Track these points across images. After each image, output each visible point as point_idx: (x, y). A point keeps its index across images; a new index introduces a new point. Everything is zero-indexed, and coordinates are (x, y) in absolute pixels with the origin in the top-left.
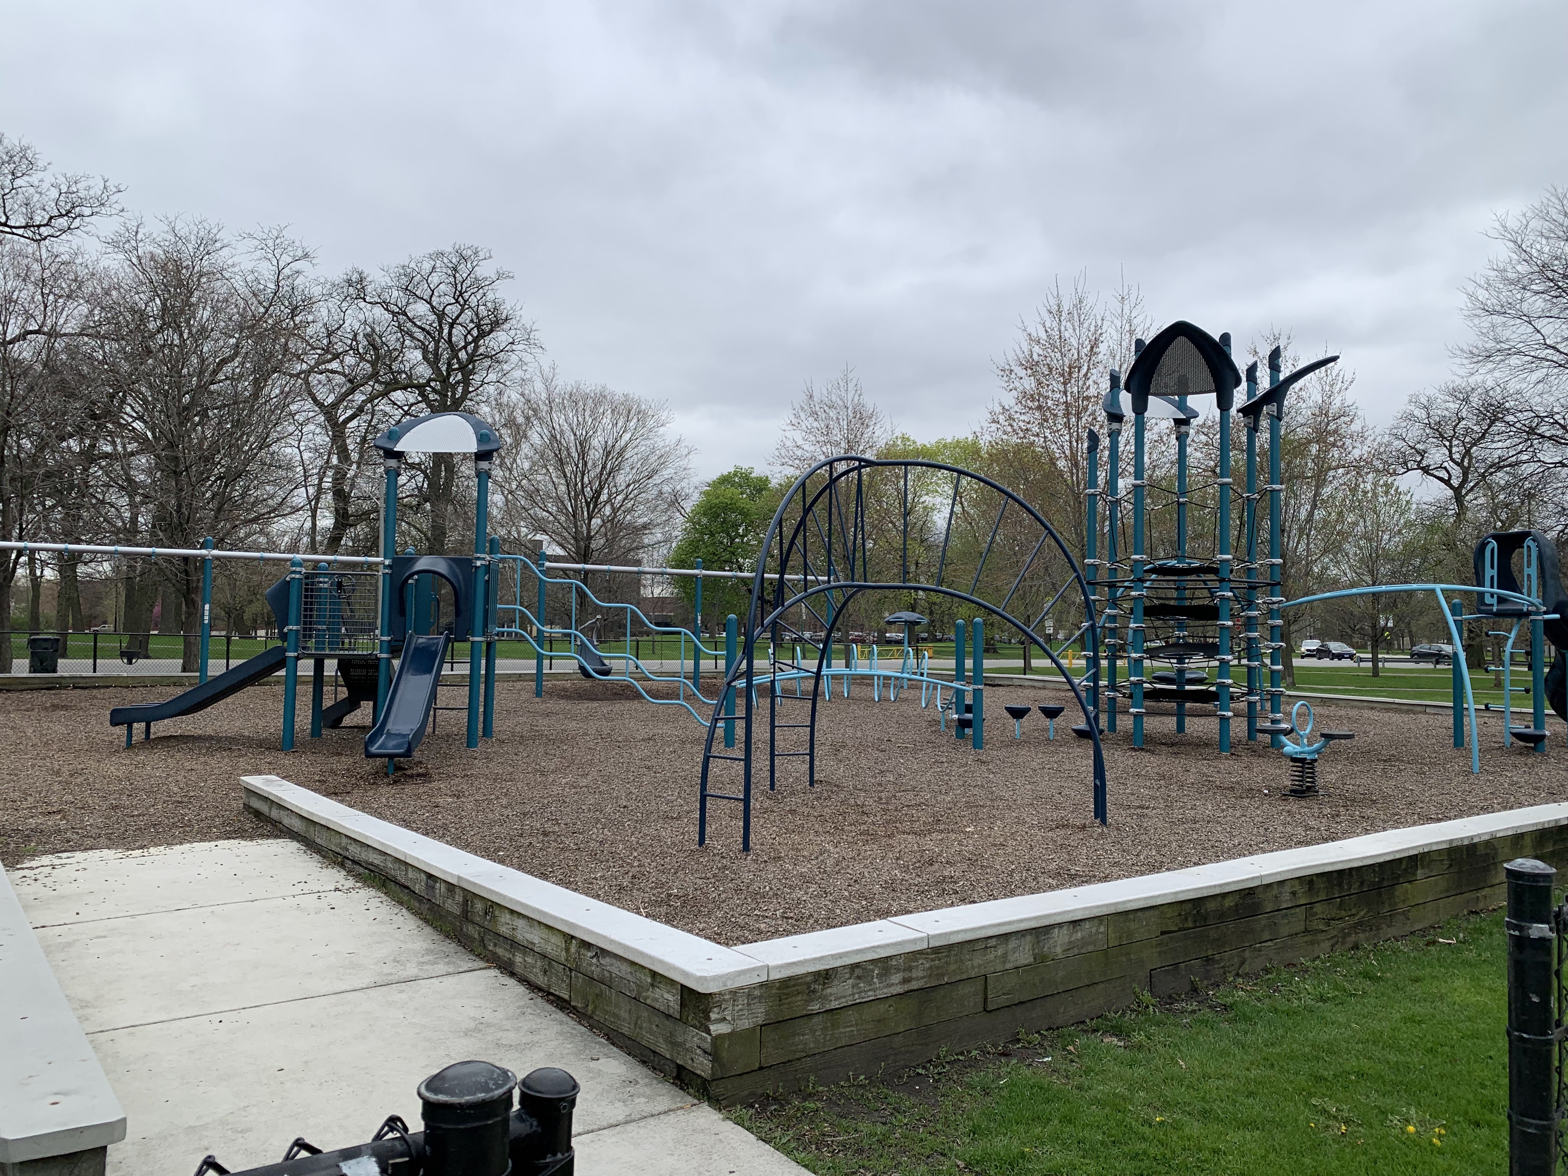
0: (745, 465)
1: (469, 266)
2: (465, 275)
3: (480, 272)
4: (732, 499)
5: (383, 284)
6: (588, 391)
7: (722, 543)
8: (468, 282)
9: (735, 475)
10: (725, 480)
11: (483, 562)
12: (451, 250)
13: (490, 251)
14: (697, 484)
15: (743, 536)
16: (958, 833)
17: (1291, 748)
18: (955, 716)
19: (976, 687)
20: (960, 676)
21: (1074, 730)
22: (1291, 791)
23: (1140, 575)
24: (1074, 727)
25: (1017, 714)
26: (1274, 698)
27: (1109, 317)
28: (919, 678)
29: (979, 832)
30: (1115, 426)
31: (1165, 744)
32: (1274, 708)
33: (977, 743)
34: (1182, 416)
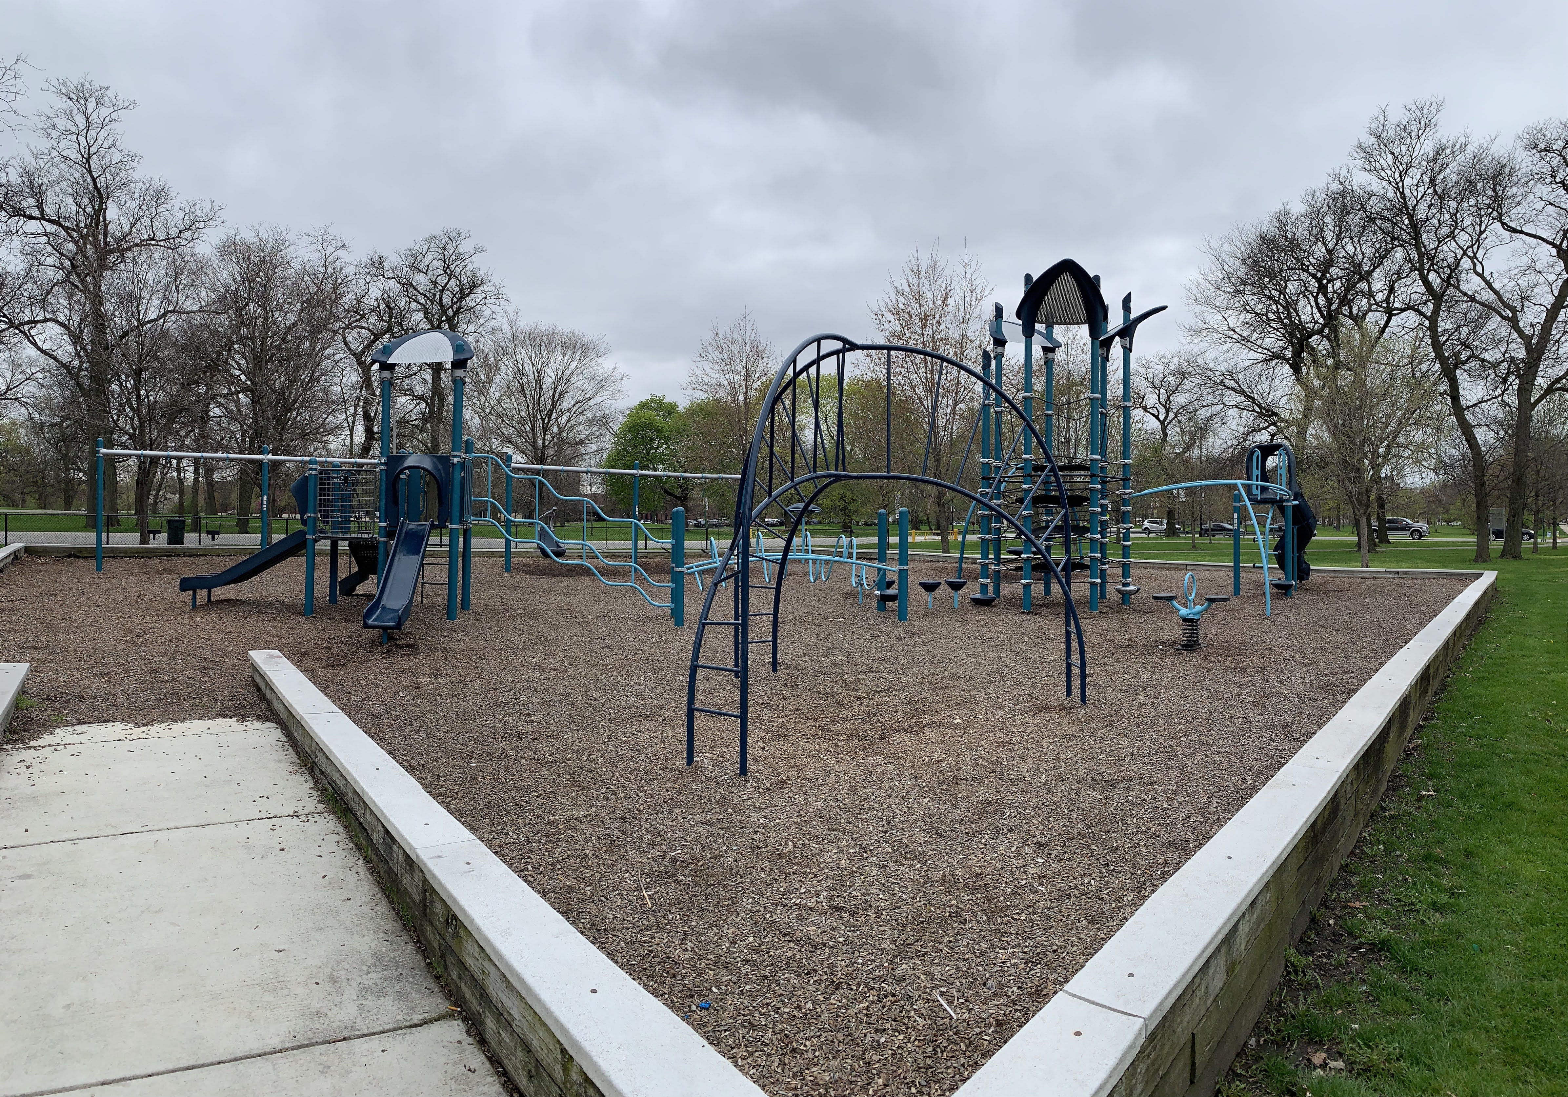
0: (660, 394)
1: (454, 244)
2: (451, 252)
3: (462, 249)
4: (649, 419)
5: (396, 263)
6: (543, 330)
8: (453, 257)
9: (652, 401)
10: (644, 405)
11: (459, 460)
12: (441, 233)
13: (469, 232)
14: (624, 411)
15: (657, 449)
16: (949, 727)
17: (1184, 611)
18: (878, 592)
19: (902, 568)
20: (882, 558)
21: (972, 599)
22: (1183, 646)
23: (1030, 471)
24: (972, 596)
25: (930, 588)
26: (1125, 567)
27: (956, 278)
28: (849, 560)
29: (968, 724)
30: (999, 349)
31: (1041, 606)
32: (1125, 575)
33: (902, 615)
34: (1050, 345)
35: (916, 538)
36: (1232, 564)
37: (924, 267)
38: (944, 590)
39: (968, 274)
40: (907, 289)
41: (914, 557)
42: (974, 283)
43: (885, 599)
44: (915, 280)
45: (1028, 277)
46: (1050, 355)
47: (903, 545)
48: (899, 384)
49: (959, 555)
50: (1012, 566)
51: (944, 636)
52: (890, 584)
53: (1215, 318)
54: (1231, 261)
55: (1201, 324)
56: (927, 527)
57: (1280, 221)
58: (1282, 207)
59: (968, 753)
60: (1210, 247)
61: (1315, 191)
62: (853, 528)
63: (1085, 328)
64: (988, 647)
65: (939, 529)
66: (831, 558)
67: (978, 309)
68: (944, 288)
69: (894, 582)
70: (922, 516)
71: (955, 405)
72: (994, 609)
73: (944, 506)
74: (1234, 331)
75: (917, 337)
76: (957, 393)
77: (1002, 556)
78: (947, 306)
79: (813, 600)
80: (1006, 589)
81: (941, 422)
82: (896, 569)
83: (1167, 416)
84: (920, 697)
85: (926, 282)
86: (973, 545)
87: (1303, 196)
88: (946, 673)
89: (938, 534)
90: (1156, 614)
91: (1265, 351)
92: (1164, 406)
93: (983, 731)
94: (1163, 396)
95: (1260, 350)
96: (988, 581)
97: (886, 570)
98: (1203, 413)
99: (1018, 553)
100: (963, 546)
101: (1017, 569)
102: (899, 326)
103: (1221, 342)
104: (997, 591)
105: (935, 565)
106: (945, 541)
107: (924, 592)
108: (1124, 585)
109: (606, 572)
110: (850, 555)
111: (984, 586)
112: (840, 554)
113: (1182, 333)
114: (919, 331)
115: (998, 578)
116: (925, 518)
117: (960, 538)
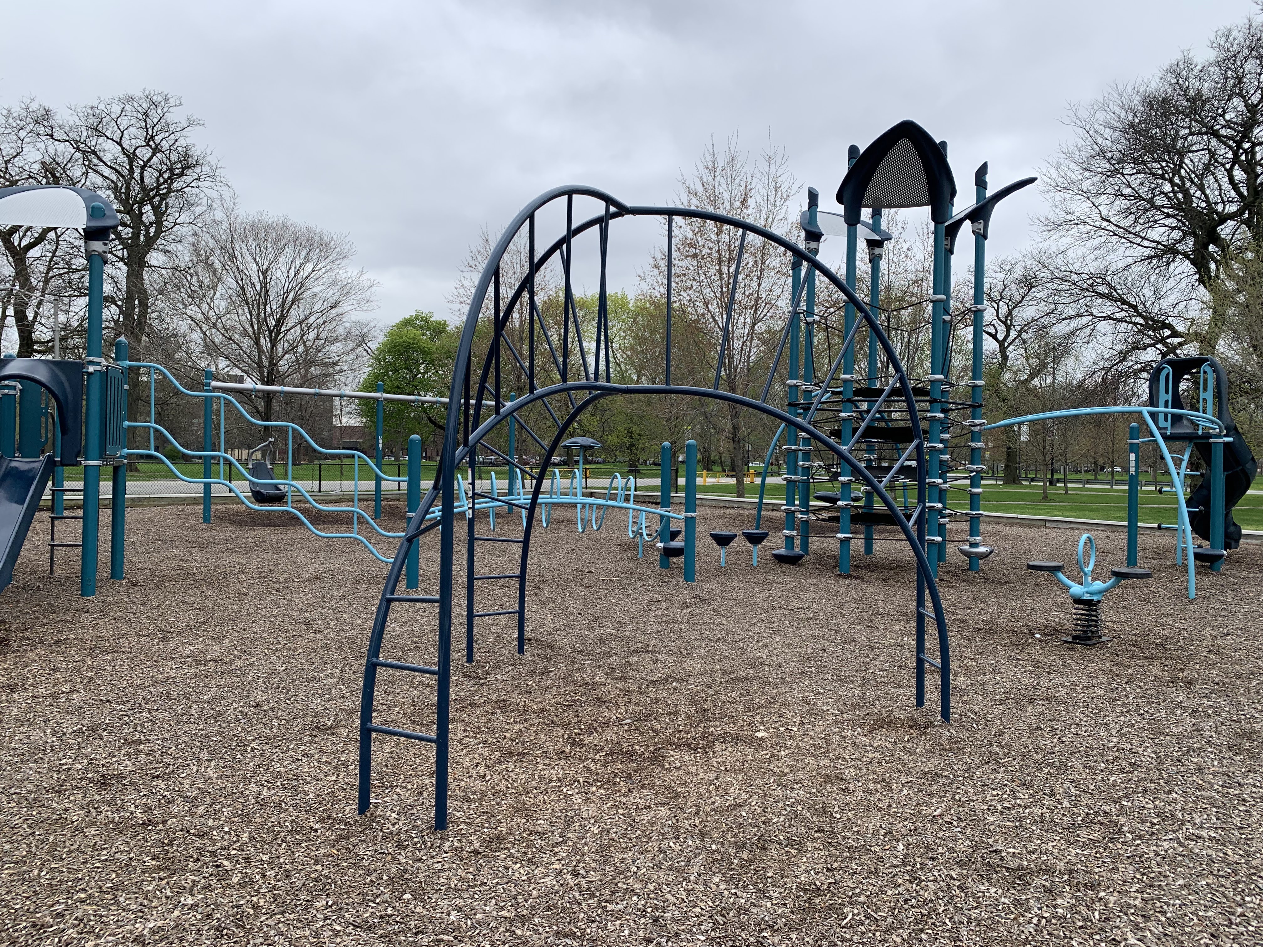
0: (425, 310)
1: (159, 111)
2: (155, 120)
3: (169, 117)
4: (414, 339)
5: (71, 123)
6: (270, 222)
7: (405, 378)
8: (158, 127)
9: (417, 318)
10: (407, 323)
11: (98, 368)
12: (141, 94)
13: (180, 99)
14: (382, 327)
15: (423, 374)
16: (750, 744)
17: (1076, 589)
18: (660, 545)
19: (689, 515)
20: (665, 501)
21: (774, 555)
22: (1074, 638)
23: (850, 395)
24: (775, 552)
25: (723, 540)
26: (974, 522)
27: (758, 175)
28: (625, 505)
29: (779, 740)
30: (813, 245)
31: (861, 567)
32: (973, 531)
33: (689, 576)
34: (877, 238)
35: (708, 480)
36: (1126, 524)
37: (720, 163)
38: (740, 543)
39: (773, 170)
40: (700, 190)
41: (705, 503)
42: (780, 179)
43: (669, 553)
44: (710, 179)
45: (853, 150)
46: (877, 251)
47: (691, 488)
48: (690, 300)
49: (757, 500)
50: (825, 515)
51: (739, 604)
52: (674, 535)
53: (1081, 207)
54: (1108, 132)
55: (1062, 215)
56: (720, 468)
57: (1178, 76)
58: (1180, 56)
59: (780, 792)
60: (1078, 118)
61: (1230, 31)
62: (640, 467)
63: (927, 210)
64: (798, 620)
65: (733, 470)
66: (603, 502)
67: (783, 211)
68: (743, 187)
69: (679, 532)
70: (714, 456)
71: (754, 324)
72: (802, 569)
73: (739, 442)
74: (1109, 221)
75: (711, 245)
76: (756, 309)
77: (811, 503)
78: (747, 208)
79: (585, 553)
80: (816, 543)
81: (737, 344)
82: (683, 516)
83: (1007, 335)
84: (710, 692)
85: (722, 180)
86: (776, 489)
87: (1213, 38)
88: (744, 657)
89: (732, 476)
90: (1019, 586)
91: (1154, 245)
92: (1005, 323)
93: (798, 754)
94: (1004, 311)
95: (1146, 243)
96: (794, 533)
97: (669, 517)
98: (1062, 328)
99: (833, 500)
100: (762, 490)
101: (831, 519)
102: (691, 233)
103: (1090, 236)
104: (805, 545)
105: (728, 511)
106: (740, 483)
107: (715, 545)
108: (972, 545)
109: (318, 519)
110: (627, 499)
111: (790, 540)
112: (614, 497)
113: (1035, 228)
114: (714, 237)
115: (806, 529)
116: (717, 458)
117: (758, 480)
